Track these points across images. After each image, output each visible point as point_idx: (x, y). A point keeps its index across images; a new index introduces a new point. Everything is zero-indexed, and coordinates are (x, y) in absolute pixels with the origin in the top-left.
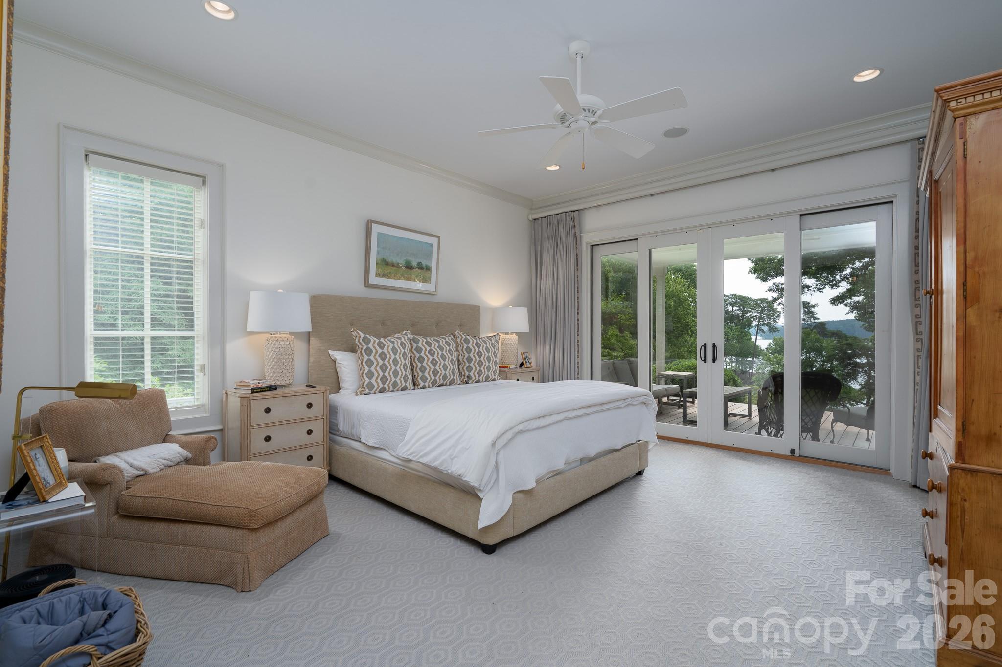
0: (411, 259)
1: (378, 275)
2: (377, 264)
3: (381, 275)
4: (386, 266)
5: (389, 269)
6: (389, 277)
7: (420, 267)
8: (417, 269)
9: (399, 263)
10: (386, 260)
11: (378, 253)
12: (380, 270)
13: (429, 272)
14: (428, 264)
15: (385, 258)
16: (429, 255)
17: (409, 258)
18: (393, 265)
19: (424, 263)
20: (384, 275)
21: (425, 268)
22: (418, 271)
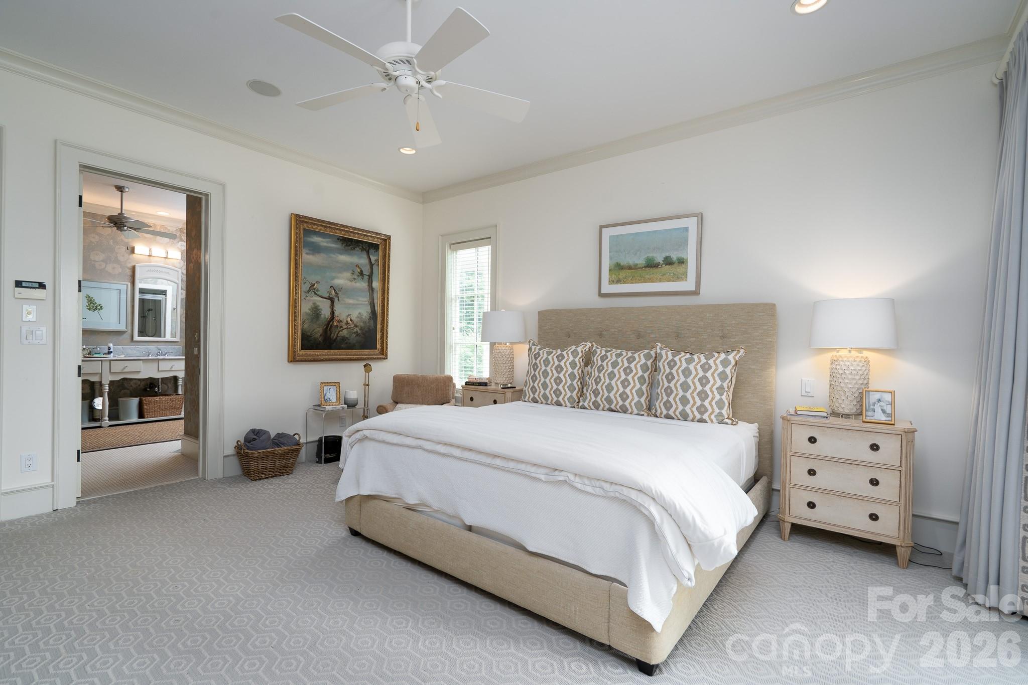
0: (655, 255)
1: (611, 282)
2: (610, 270)
3: (615, 282)
4: (620, 271)
5: (622, 274)
6: (625, 282)
7: (668, 262)
8: (664, 266)
9: (637, 264)
10: (620, 264)
11: (611, 258)
12: (613, 276)
13: (683, 266)
14: (682, 255)
15: (619, 263)
16: (684, 243)
17: (651, 255)
18: (630, 268)
19: (674, 256)
20: (619, 281)
21: (677, 262)
22: (666, 268)
